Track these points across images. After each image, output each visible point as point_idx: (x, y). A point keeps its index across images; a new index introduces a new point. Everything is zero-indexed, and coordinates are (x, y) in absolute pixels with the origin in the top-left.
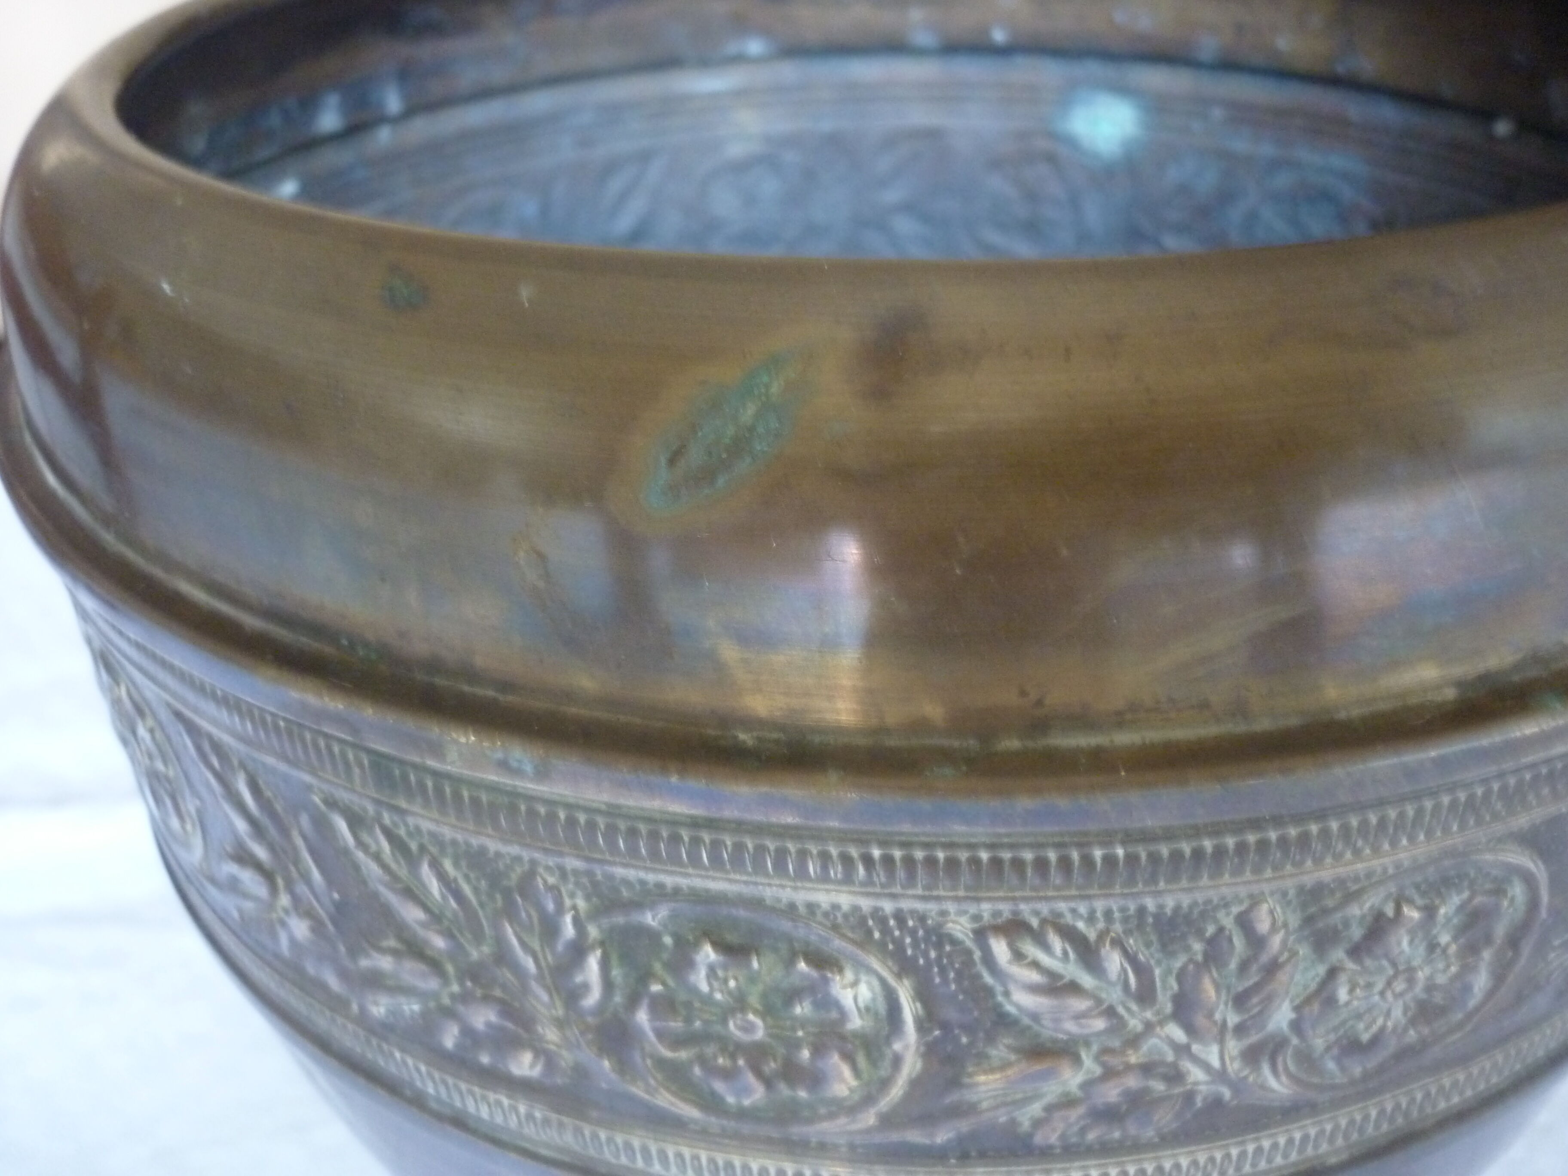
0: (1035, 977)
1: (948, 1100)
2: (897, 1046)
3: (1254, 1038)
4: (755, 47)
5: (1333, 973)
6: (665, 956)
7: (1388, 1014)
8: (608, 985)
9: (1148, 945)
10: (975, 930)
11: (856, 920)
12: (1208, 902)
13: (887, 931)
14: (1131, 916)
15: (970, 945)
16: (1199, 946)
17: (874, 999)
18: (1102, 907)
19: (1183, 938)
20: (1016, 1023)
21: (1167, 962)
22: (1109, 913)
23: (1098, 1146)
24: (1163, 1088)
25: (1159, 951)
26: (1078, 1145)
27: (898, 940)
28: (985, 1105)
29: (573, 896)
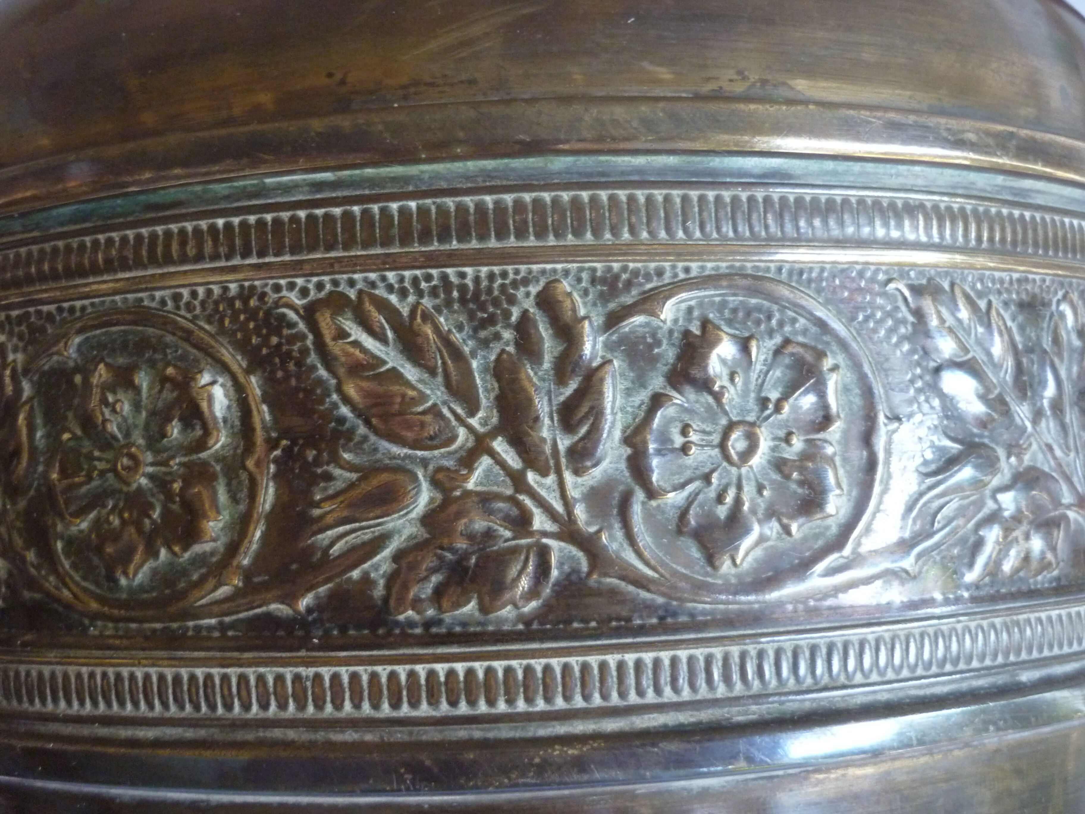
0: (357, 357)
1: (302, 542)
3: (594, 475)
8: (34, 453)
10: (306, 308)
11: (210, 307)
12: (504, 275)
13: (234, 318)
14: (435, 287)
15: (302, 326)
16: (507, 335)
17: (229, 407)
18: (407, 274)
19: (491, 320)
20: (351, 432)
21: (480, 353)
22: (415, 281)
23: (458, 629)
24: (508, 534)
25: (470, 337)
26: (439, 622)
27: (243, 327)
28: (336, 549)
29: (15, 350)
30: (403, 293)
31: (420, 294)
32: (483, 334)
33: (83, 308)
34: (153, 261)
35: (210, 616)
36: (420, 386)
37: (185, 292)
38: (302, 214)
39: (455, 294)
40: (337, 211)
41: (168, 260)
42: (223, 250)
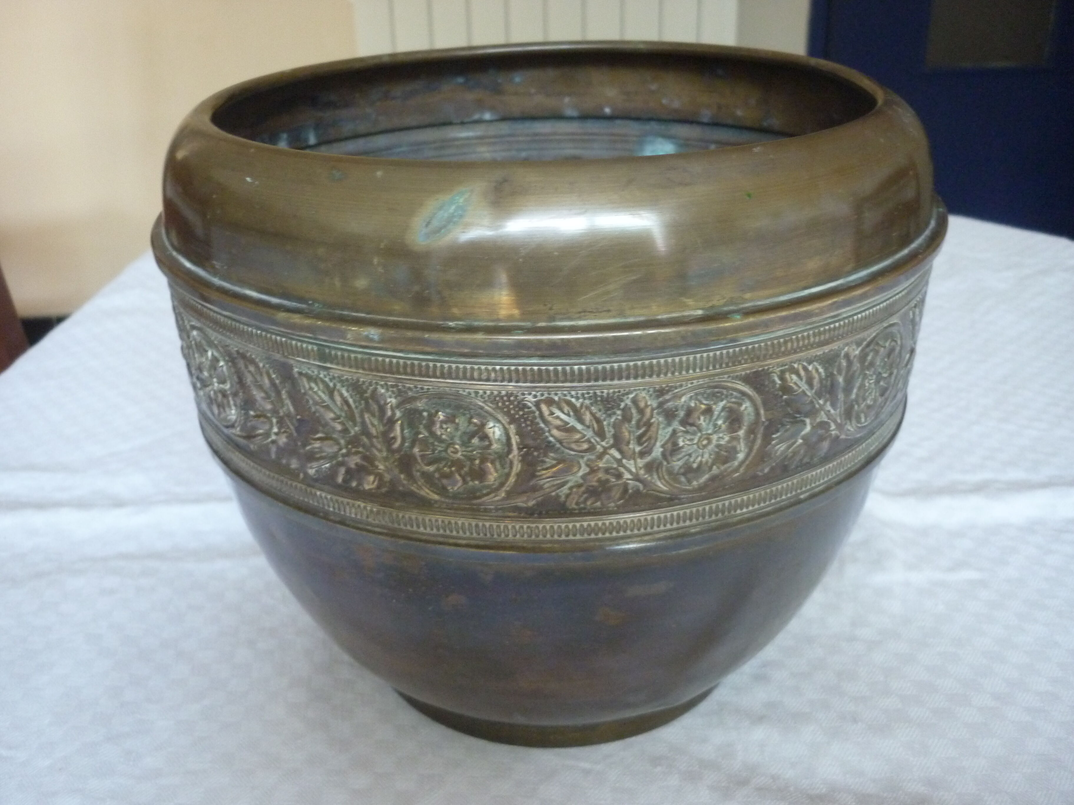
0: (558, 422)
1: (532, 483)
2: (511, 456)
3: (648, 459)
4: (487, 116)
5: (674, 432)
6: (424, 422)
7: (702, 456)
8: (404, 439)
9: (600, 410)
10: (535, 402)
11: (492, 398)
12: (619, 392)
13: (504, 403)
14: (591, 396)
15: (534, 408)
16: (619, 412)
17: (501, 435)
18: (580, 392)
19: (612, 408)
20: (554, 446)
21: (608, 419)
22: (583, 394)
23: (592, 510)
24: (614, 480)
25: (604, 413)
26: (584, 508)
27: (508, 407)
28: (546, 486)
29: (390, 397)
30: (577, 398)
31: (584, 399)
32: (609, 412)
33: (428, 389)
34: (465, 378)
35: (492, 505)
36: (583, 432)
37: (481, 392)
38: (536, 368)
39: (599, 399)
40: (551, 368)
41: (472, 379)
42: (500, 378)
